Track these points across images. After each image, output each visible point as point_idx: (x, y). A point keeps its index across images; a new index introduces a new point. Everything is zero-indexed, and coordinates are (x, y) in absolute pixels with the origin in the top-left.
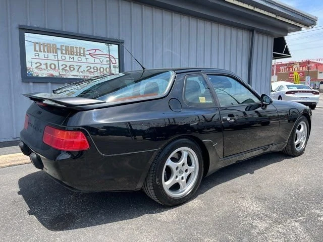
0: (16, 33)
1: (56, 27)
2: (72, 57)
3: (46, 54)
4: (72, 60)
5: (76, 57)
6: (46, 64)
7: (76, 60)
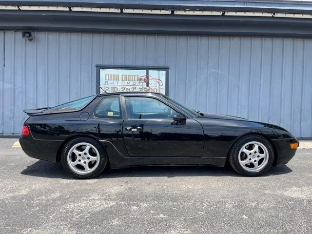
0: (95, 69)
1: (119, 63)
2: (129, 82)
3: (112, 81)
4: (128, 84)
5: (131, 82)
6: (112, 88)
7: (132, 84)
